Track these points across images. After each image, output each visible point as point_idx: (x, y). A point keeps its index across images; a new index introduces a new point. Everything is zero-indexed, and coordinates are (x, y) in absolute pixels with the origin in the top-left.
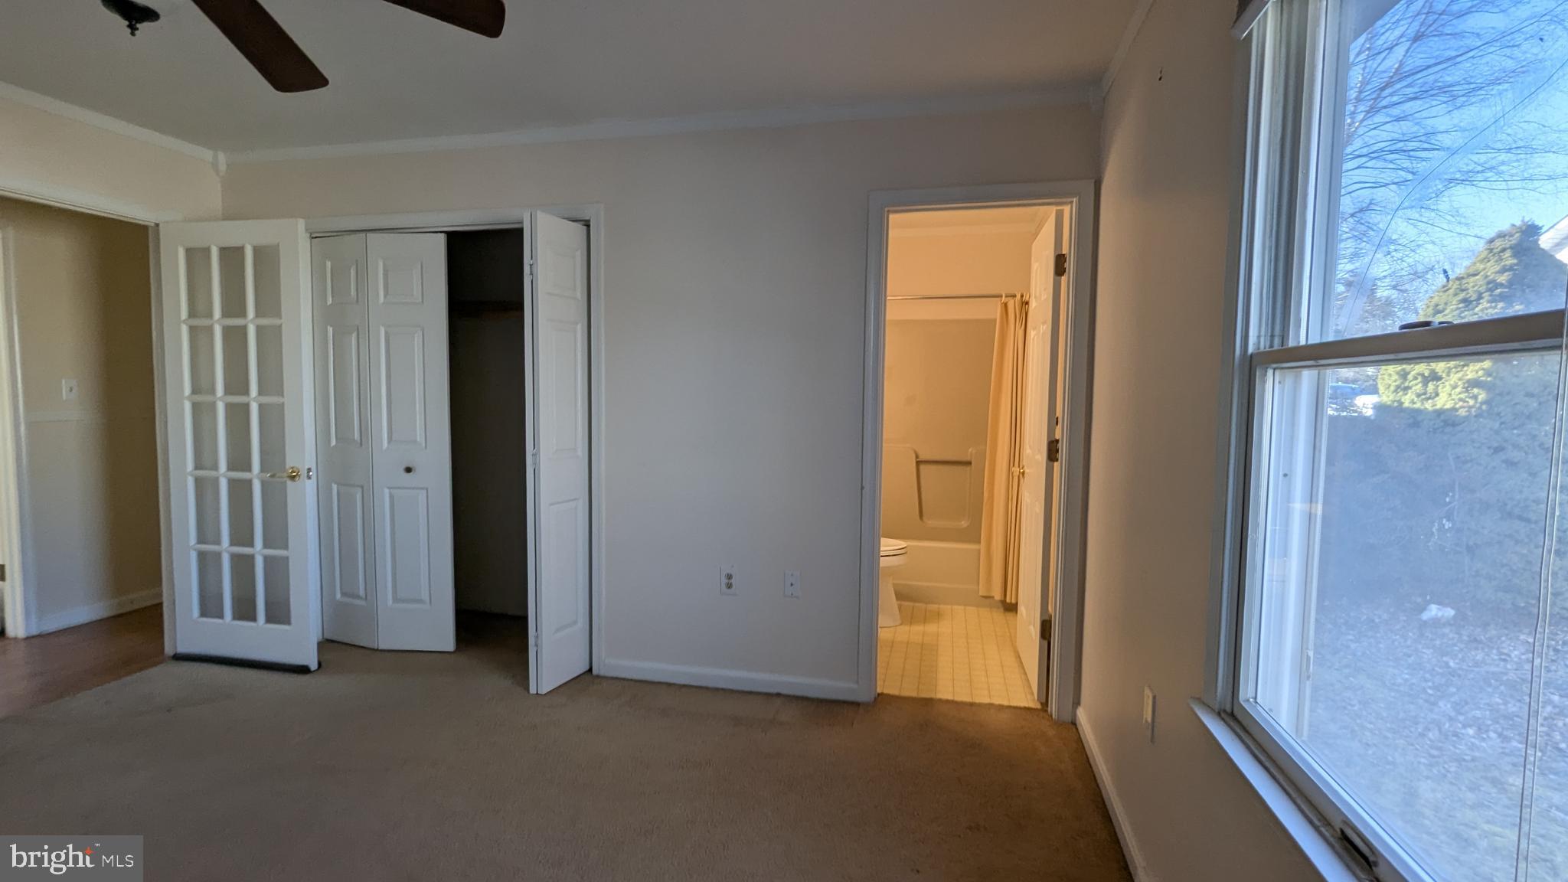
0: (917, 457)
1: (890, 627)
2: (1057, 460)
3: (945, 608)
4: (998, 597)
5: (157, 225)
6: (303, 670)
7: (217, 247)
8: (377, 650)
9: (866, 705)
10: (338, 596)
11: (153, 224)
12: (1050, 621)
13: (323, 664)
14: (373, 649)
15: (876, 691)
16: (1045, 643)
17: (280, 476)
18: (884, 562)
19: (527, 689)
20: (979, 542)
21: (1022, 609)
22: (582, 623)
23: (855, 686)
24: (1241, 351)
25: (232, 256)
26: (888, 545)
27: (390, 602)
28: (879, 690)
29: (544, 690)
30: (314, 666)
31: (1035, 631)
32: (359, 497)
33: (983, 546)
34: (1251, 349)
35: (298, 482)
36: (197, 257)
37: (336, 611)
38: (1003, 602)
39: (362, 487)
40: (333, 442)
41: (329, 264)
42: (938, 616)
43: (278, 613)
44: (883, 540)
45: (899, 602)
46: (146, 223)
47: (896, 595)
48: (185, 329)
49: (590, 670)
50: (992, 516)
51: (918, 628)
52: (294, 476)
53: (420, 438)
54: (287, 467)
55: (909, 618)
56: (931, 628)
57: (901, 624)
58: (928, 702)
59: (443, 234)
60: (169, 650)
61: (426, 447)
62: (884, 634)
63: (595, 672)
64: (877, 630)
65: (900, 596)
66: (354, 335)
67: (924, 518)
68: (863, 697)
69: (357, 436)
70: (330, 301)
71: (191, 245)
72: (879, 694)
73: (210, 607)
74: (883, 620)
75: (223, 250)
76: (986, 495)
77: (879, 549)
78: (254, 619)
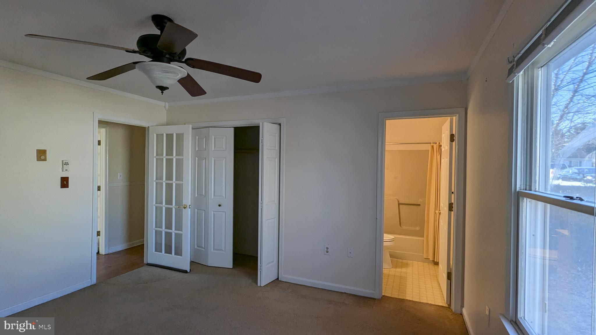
0: (398, 202)
1: (387, 269)
2: (453, 211)
3: (410, 262)
4: (431, 259)
5: (149, 127)
6: (186, 272)
7: (165, 134)
8: (208, 266)
9: (378, 300)
10: (196, 247)
11: (147, 127)
12: (451, 273)
13: (191, 270)
14: (207, 266)
15: (382, 294)
16: (449, 281)
17: (181, 207)
18: (385, 244)
19: (257, 284)
20: (424, 237)
21: (440, 265)
22: (276, 261)
23: (374, 292)
24: (514, 190)
25: (170, 137)
26: (387, 237)
27: (212, 250)
28: (383, 294)
29: (262, 285)
30: (189, 271)
31: (445, 276)
32: (204, 213)
33: (425, 239)
34: (518, 189)
35: (186, 209)
36: (159, 137)
37: (195, 252)
38: (434, 261)
39: (205, 211)
40: (196, 196)
41: (197, 137)
42: (407, 265)
43: (179, 252)
44: (385, 235)
45: (391, 259)
46: (145, 127)
47: (390, 255)
48: (155, 159)
49: (278, 278)
50: (428, 228)
51: (399, 270)
52: (185, 207)
53: (224, 195)
54: (183, 204)
55: (396, 266)
56: (404, 270)
57: (392, 268)
58: (403, 300)
59: (233, 128)
60: (145, 262)
61: (225, 198)
62: (385, 271)
63: (280, 279)
64: (382, 269)
65: (392, 256)
66: (204, 161)
67: (402, 226)
68: (377, 297)
69: (204, 194)
70: (197, 149)
71: (158, 133)
72: (383, 296)
73: (158, 249)
74: (385, 266)
75: (167, 135)
76: (426, 219)
77: (383, 239)
78: (171, 254)
